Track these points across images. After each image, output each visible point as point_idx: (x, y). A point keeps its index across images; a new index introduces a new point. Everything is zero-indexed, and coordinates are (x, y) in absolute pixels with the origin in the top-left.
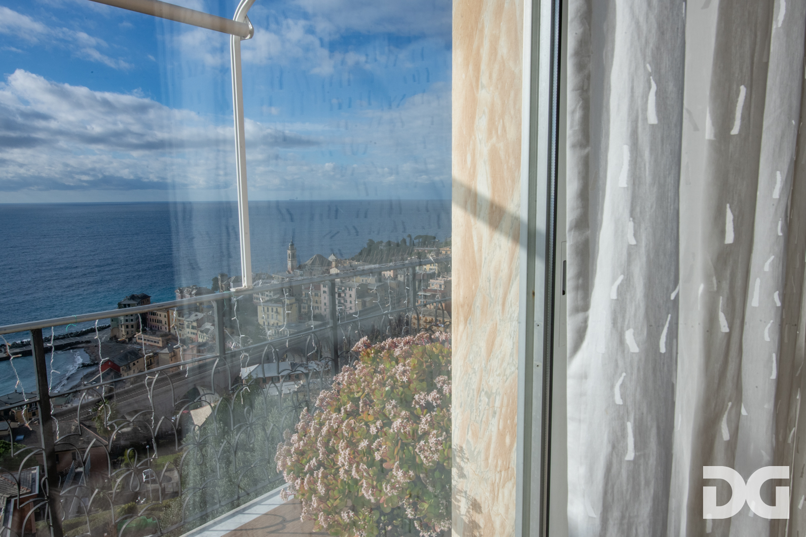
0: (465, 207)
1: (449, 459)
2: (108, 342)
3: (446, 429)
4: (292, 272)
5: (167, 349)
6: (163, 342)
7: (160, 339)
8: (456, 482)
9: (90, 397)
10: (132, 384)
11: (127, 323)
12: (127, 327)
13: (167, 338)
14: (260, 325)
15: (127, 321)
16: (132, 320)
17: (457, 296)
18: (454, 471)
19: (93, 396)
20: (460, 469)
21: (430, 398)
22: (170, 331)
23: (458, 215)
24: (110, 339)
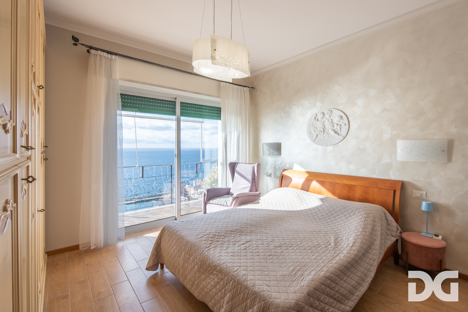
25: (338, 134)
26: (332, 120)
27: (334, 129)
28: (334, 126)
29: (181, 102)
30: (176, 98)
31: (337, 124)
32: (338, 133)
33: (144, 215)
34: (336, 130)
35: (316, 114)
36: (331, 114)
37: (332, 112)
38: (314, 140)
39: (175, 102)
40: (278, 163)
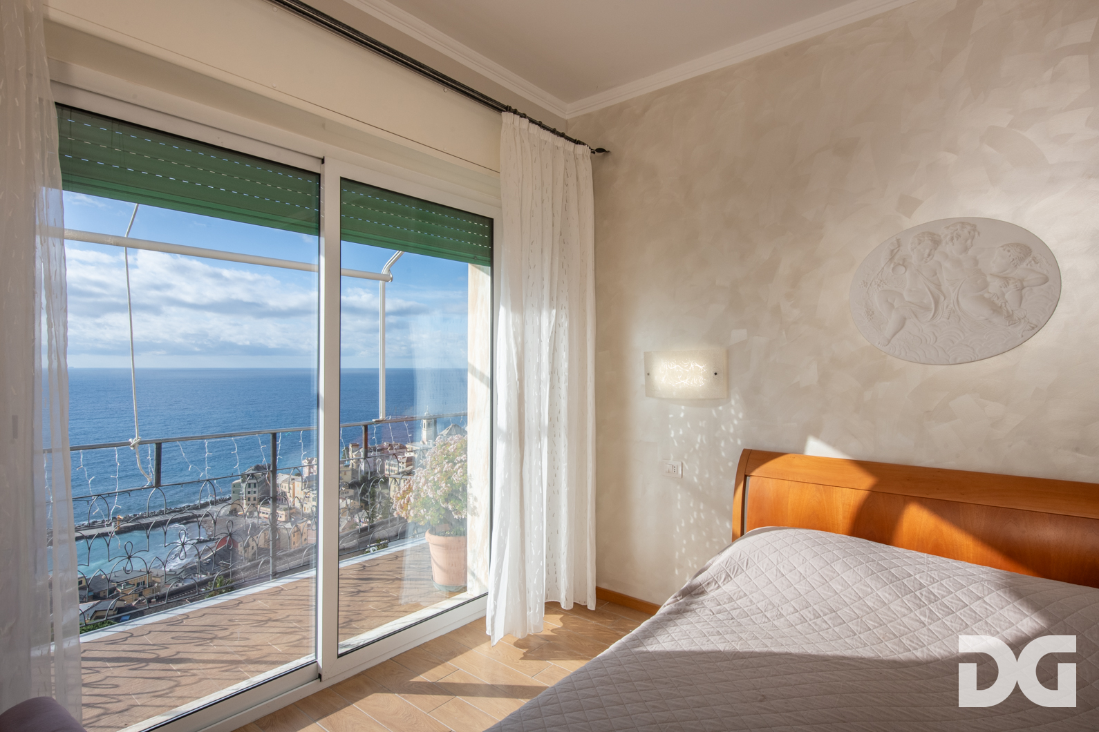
0: (472, 373)
1: (466, 481)
2: (228, 515)
3: (464, 467)
4: (426, 443)
5: (290, 523)
6: (286, 516)
7: (284, 512)
8: (469, 490)
9: (203, 576)
10: (250, 561)
11: (249, 495)
12: (249, 499)
13: (292, 511)
14: (391, 498)
15: (249, 493)
16: (255, 492)
17: (469, 411)
18: (468, 485)
19: (206, 574)
20: (470, 484)
21: (462, 458)
22: (294, 505)
23: (470, 377)
24: (230, 512)
25: (1009, 317)
26: (976, 262)
27: (986, 295)
28: (986, 285)
29: (342, 179)
30: (323, 161)
31: (1006, 280)
32: (1008, 312)
33: (164, 646)
34: (999, 302)
35: (898, 241)
36: (973, 238)
37: (975, 230)
38: (889, 341)
39: (319, 175)
40: (723, 428)
